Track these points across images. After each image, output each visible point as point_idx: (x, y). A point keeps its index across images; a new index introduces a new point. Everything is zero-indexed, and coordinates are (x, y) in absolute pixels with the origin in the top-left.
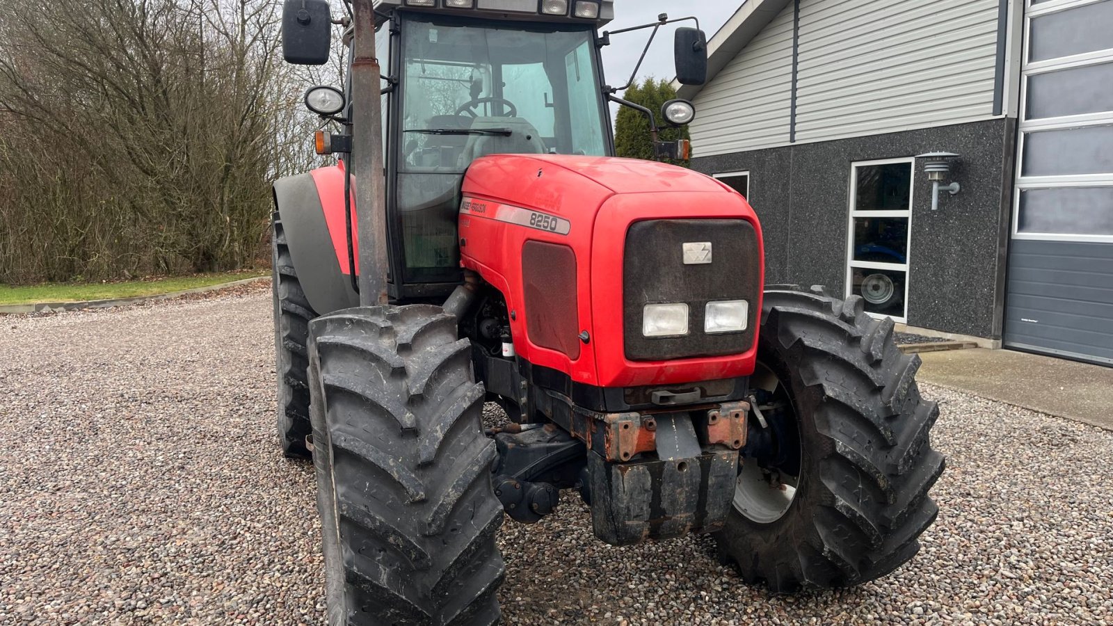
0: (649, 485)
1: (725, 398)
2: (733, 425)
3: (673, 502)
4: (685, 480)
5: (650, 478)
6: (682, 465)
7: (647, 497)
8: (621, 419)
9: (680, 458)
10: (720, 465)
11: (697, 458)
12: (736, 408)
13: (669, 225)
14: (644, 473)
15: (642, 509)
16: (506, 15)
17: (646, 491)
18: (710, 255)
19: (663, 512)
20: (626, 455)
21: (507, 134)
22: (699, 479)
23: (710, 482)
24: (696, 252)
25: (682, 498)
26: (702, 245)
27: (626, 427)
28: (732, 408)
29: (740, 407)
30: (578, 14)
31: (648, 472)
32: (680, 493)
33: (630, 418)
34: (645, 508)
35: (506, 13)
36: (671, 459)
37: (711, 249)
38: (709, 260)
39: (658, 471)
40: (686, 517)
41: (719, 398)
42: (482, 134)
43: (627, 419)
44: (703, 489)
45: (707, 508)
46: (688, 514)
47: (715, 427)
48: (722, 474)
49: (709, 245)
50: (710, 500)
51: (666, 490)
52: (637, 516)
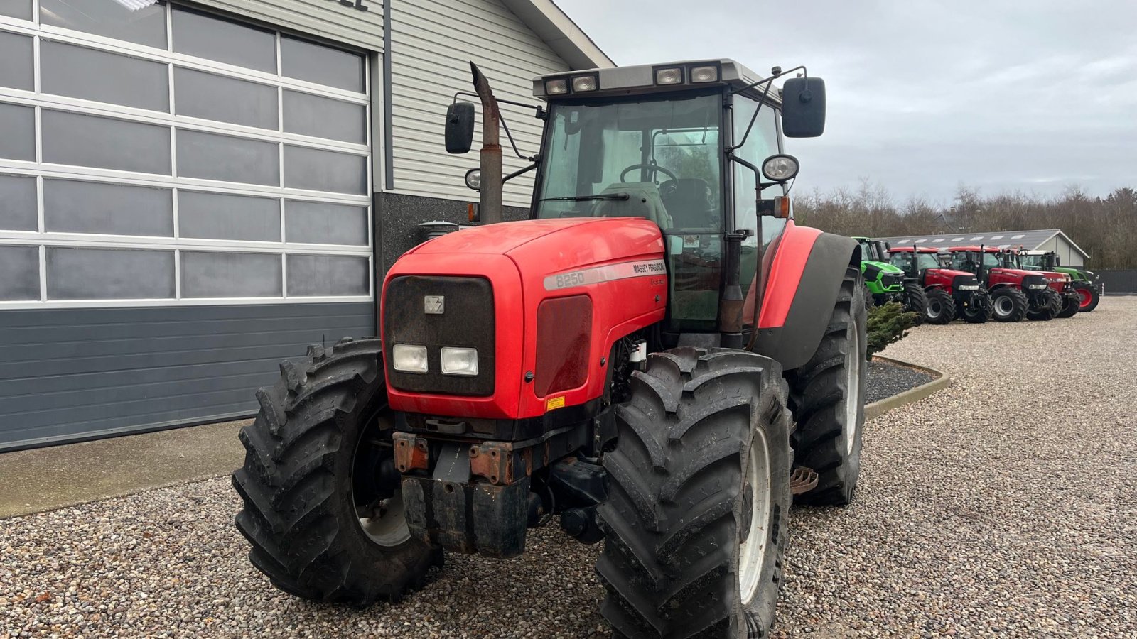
0: (422, 497)
1: (491, 437)
2: (490, 462)
3: (445, 517)
4: (452, 500)
5: (422, 491)
6: (450, 487)
7: (422, 507)
8: (400, 437)
9: (448, 481)
10: (481, 496)
11: (461, 484)
12: (495, 447)
13: (416, 281)
14: (417, 486)
15: (419, 516)
16: (629, 92)
17: (420, 502)
18: (442, 307)
19: (438, 525)
20: (402, 467)
21: (625, 198)
22: (464, 503)
23: (474, 509)
24: (434, 304)
25: (451, 516)
26: (436, 298)
27: (402, 444)
28: (492, 446)
29: (500, 447)
30: (695, 80)
31: (420, 486)
32: (450, 511)
33: (407, 438)
34: (421, 516)
35: (628, 90)
36: (440, 480)
37: (443, 302)
38: (440, 311)
39: (429, 487)
40: (459, 535)
41: (485, 436)
42: (603, 200)
43: (405, 438)
44: (468, 511)
45: (475, 532)
46: (458, 533)
47: (476, 460)
48: (484, 504)
49: (442, 298)
50: (477, 525)
51: (437, 505)
52: (416, 522)
